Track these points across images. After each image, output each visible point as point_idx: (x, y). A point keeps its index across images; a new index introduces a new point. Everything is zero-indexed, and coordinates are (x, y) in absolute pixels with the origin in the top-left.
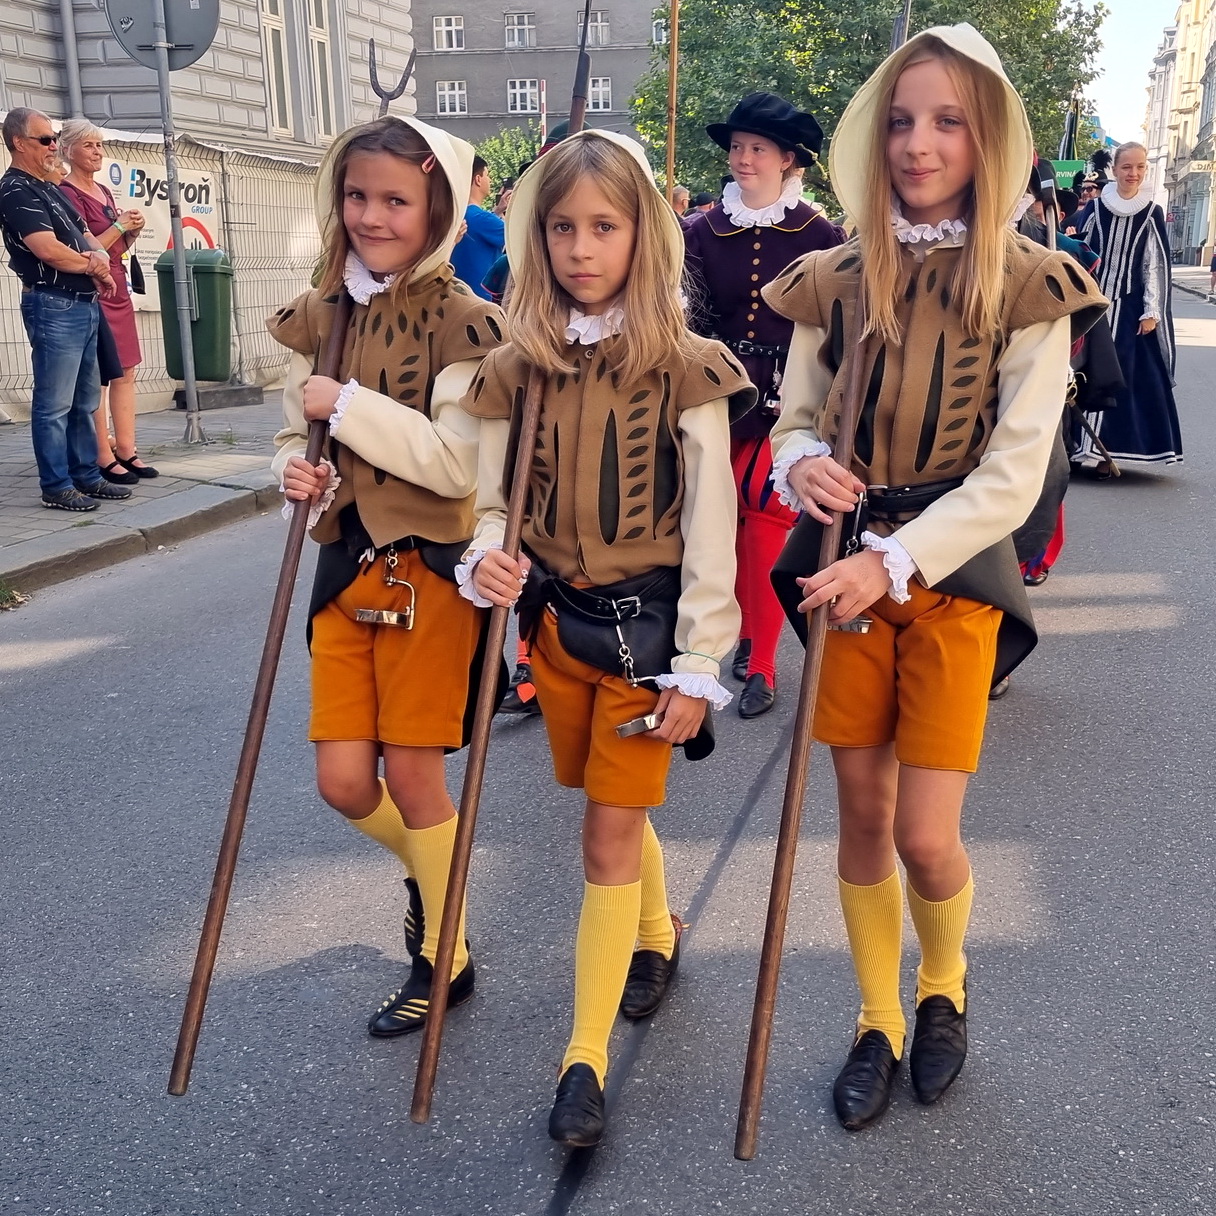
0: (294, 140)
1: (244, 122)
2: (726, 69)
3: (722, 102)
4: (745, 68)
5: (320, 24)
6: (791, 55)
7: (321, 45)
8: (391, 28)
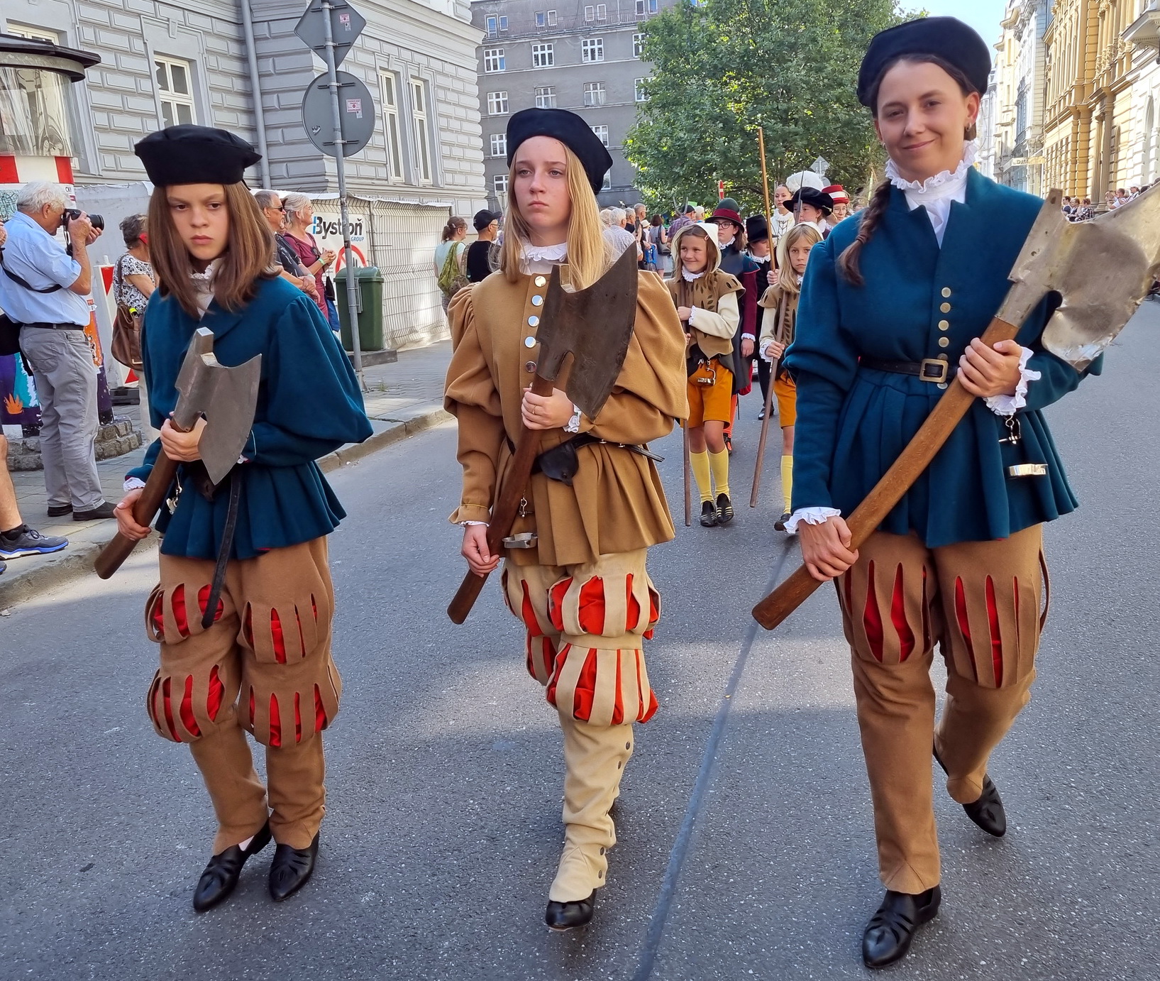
0: (405, 184)
1: (373, 175)
2: (687, 118)
3: (685, 141)
4: (701, 117)
5: (420, 108)
6: (732, 106)
7: (421, 121)
8: (466, 107)
